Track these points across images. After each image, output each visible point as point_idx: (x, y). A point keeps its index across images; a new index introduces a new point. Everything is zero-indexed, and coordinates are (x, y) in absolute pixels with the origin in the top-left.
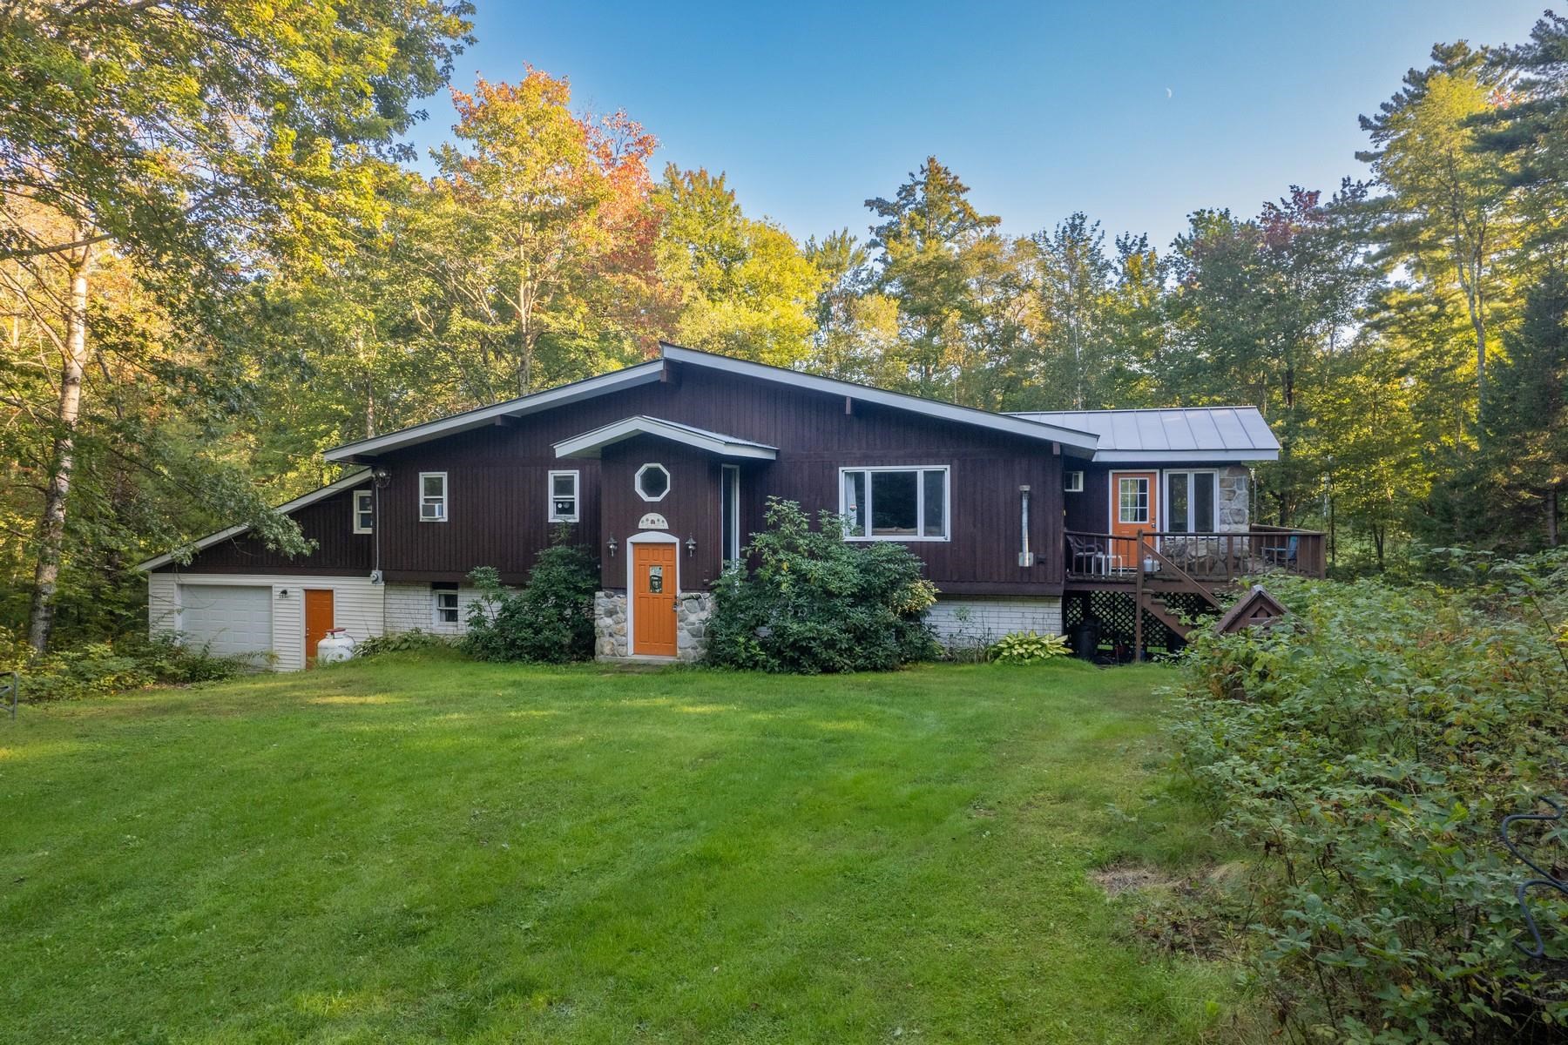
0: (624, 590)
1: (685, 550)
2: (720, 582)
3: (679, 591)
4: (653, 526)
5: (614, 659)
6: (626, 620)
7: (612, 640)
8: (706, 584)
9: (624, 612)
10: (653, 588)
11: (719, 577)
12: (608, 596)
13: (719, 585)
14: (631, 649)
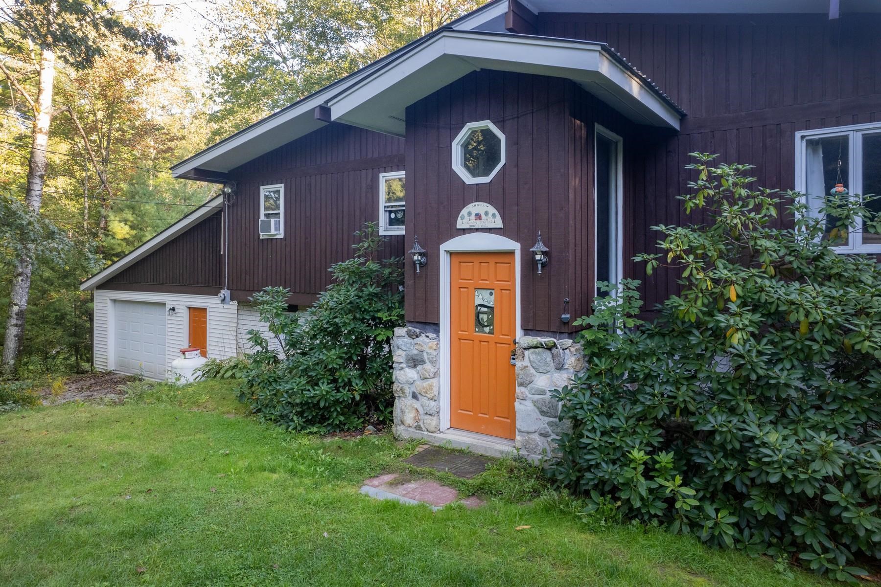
0: (435, 326)
1: (529, 264)
2: (592, 320)
3: (519, 332)
4: (478, 224)
5: (417, 435)
6: (436, 374)
7: (417, 404)
8: (566, 323)
9: (434, 362)
10: (479, 323)
11: (590, 311)
12: (411, 335)
13: (589, 327)
14: (445, 420)
